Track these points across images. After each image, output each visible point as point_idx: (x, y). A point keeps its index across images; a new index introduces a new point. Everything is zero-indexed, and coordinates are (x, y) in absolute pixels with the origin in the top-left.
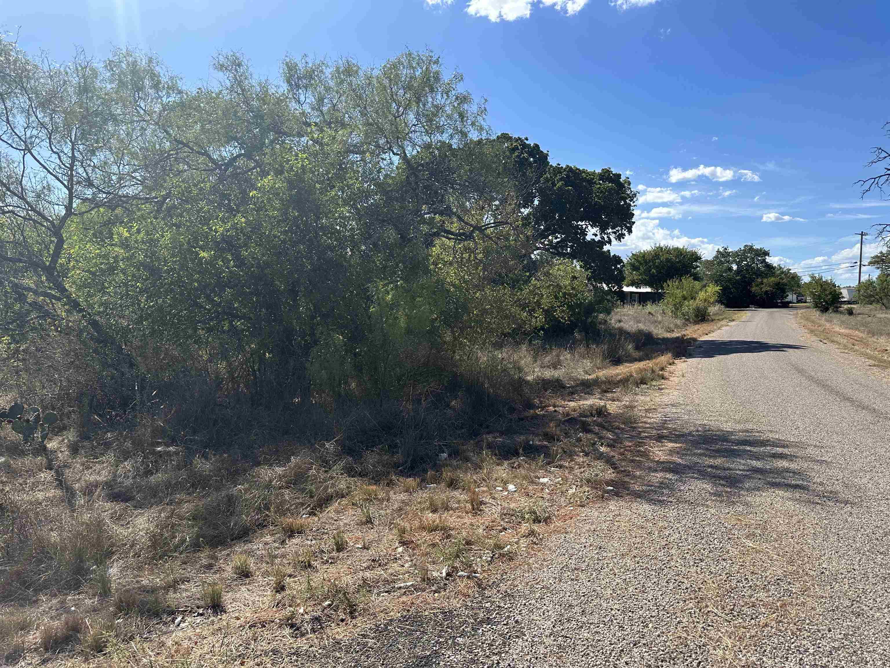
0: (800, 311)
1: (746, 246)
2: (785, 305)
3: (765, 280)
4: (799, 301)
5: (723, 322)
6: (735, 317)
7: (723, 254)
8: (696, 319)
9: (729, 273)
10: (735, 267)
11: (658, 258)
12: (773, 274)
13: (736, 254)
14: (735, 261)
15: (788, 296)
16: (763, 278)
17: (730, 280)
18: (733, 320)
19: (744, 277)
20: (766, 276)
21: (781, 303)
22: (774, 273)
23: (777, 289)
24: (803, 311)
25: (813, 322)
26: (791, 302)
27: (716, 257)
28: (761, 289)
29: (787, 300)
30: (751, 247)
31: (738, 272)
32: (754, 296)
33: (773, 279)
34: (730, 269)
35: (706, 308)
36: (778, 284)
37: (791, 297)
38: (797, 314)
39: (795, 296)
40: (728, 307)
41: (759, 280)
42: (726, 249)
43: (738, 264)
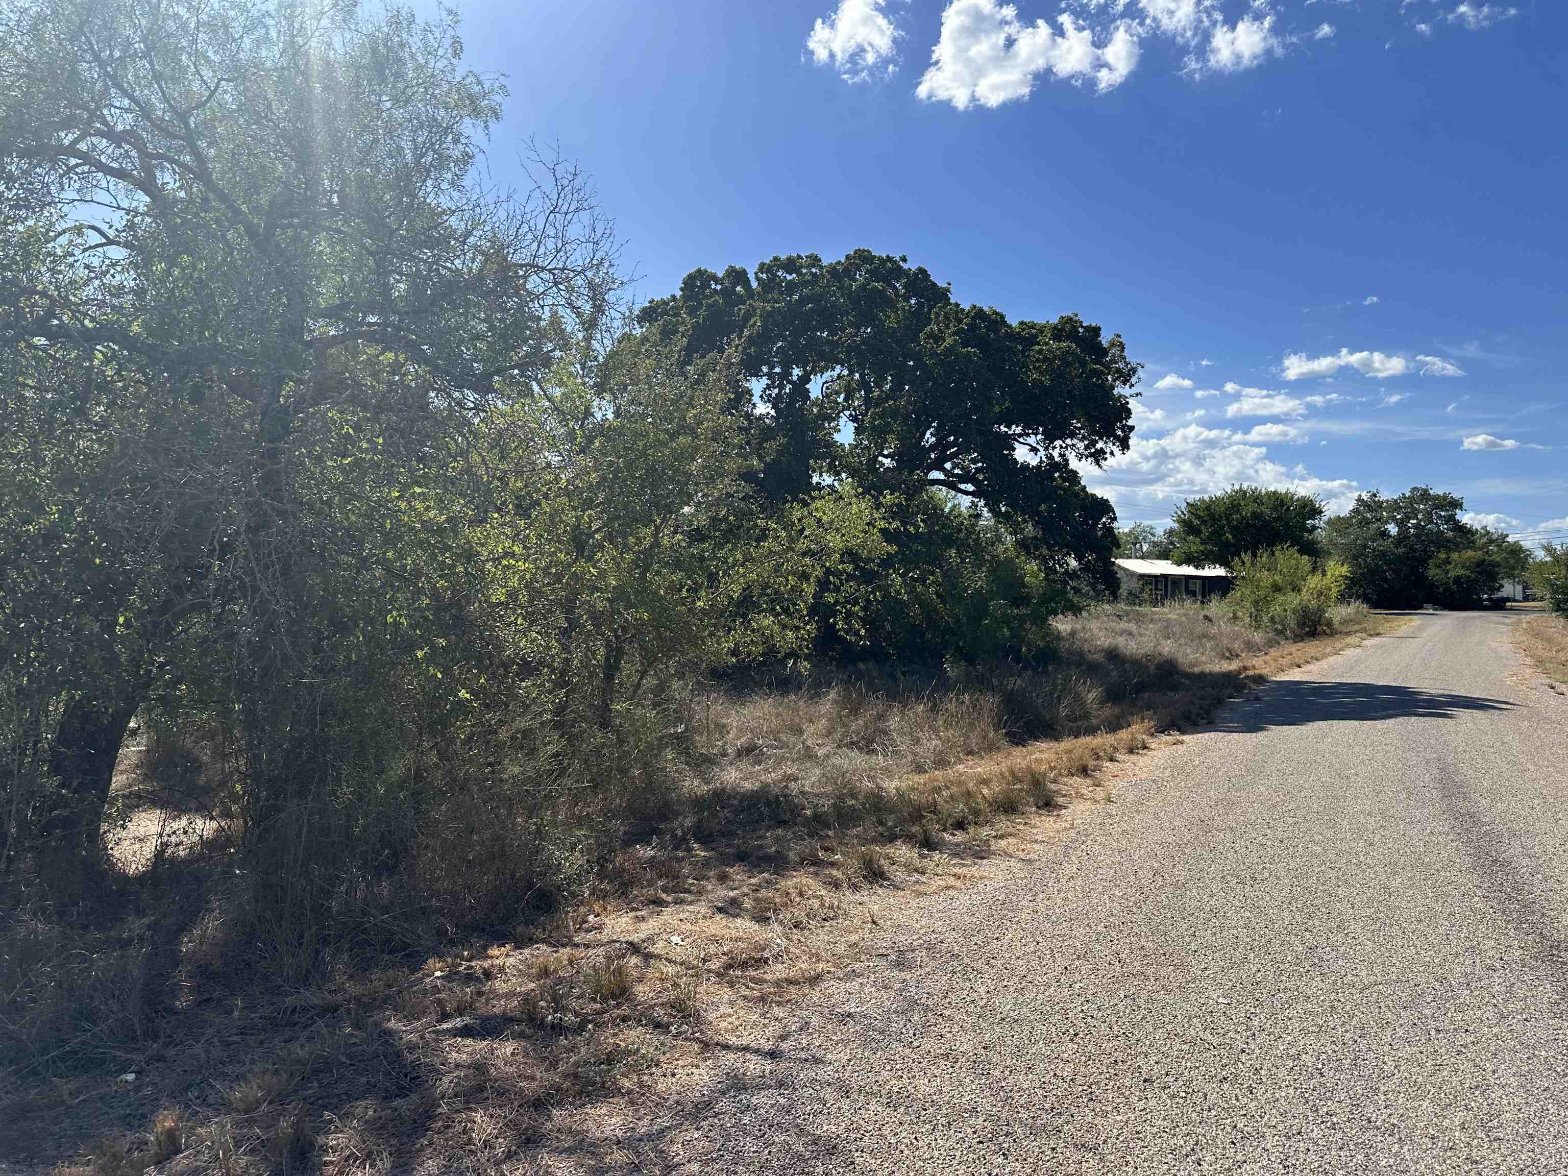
0: (1525, 618)
1: (1414, 489)
2: (1498, 605)
3: (1454, 556)
4: (1526, 598)
5: (1353, 640)
6: (1384, 627)
7: (1369, 506)
8: (1298, 631)
9: (1381, 542)
10: (1393, 529)
11: (1238, 511)
12: (1471, 545)
13: (1395, 506)
14: (1394, 519)
15: (1502, 586)
16: (1449, 550)
17: (1383, 554)
18: (1378, 635)
19: (1412, 549)
20: (1457, 547)
21: (1490, 599)
22: (1473, 542)
23: (1479, 573)
24: (1533, 616)
25: (1549, 640)
26: (1508, 599)
27: (1356, 511)
28: (1447, 573)
29: (1500, 595)
30: (1426, 491)
31: (1402, 538)
32: (1432, 585)
33: (1470, 553)
34: (1384, 534)
35: (1321, 610)
36: (1480, 564)
37: (1509, 589)
38: (1520, 621)
39: (1519, 588)
40: (1375, 607)
41: (1443, 556)
42: (1375, 495)
43: (1401, 524)
